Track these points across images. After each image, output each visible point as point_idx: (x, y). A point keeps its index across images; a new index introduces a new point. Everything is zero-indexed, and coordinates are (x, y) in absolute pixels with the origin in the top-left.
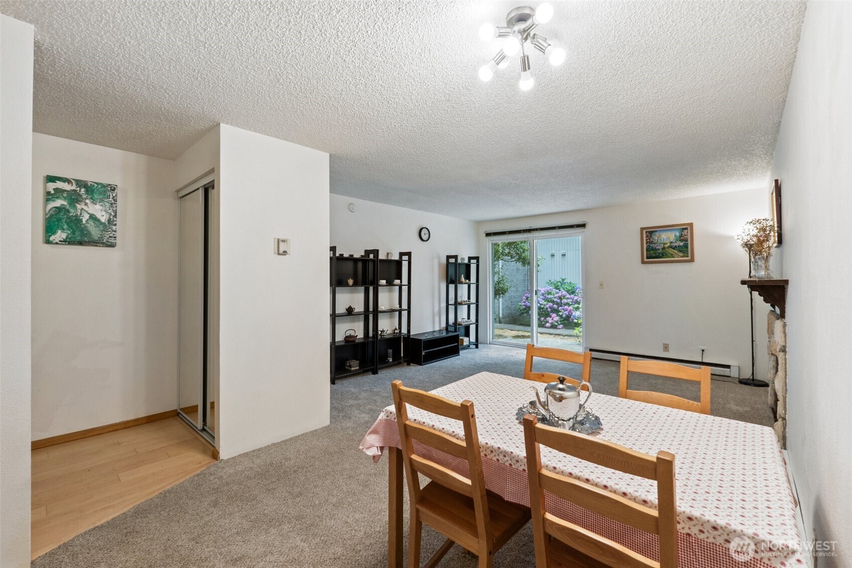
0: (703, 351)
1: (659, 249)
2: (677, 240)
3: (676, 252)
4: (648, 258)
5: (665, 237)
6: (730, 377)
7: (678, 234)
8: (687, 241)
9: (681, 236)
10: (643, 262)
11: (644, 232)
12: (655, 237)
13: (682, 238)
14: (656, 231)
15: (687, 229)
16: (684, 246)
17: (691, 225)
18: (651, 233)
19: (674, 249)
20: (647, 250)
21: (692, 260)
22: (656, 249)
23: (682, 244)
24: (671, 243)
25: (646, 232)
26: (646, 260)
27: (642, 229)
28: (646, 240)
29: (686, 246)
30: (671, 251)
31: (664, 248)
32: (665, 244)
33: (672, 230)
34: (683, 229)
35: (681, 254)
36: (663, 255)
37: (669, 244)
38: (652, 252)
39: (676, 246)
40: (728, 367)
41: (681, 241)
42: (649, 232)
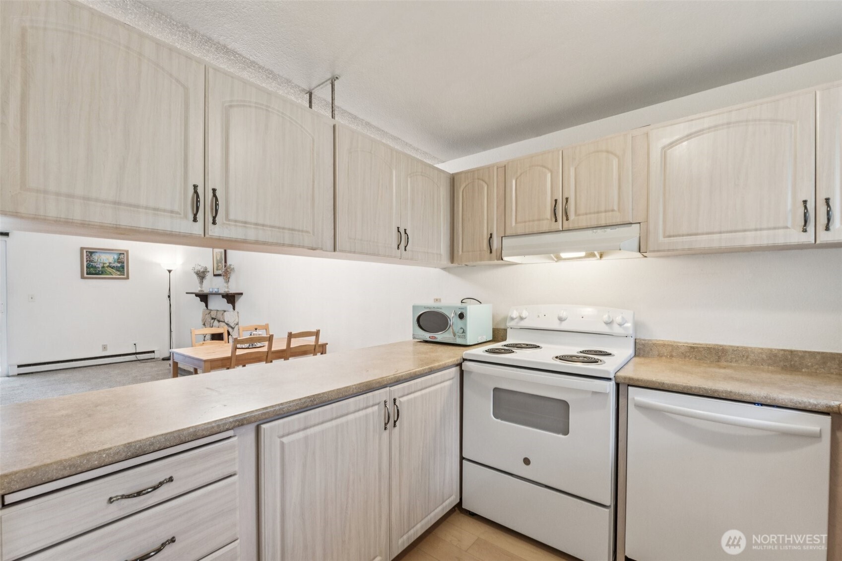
0: (135, 344)
1: (98, 268)
2: (115, 261)
3: (114, 271)
4: (87, 274)
5: (105, 258)
6: (154, 358)
7: (116, 257)
8: (124, 263)
9: (119, 259)
10: (83, 277)
11: (85, 251)
12: (95, 257)
13: (119, 260)
14: (96, 252)
15: (123, 254)
16: (121, 266)
17: (127, 252)
18: (91, 253)
19: (112, 268)
20: (87, 267)
21: (128, 278)
22: (95, 267)
23: (119, 265)
24: (110, 263)
25: (87, 252)
26: (85, 275)
27: (82, 249)
28: (87, 258)
29: (123, 267)
30: (110, 270)
31: (103, 267)
32: (104, 264)
33: (112, 253)
34: (120, 254)
35: (119, 273)
36: (102, 273)
37: (108, 264)
38: (92, 269)
39: (114, 267)
40: (153, 352)
41: (119, 262)
42: (90, 252)
